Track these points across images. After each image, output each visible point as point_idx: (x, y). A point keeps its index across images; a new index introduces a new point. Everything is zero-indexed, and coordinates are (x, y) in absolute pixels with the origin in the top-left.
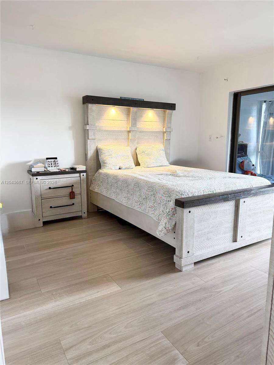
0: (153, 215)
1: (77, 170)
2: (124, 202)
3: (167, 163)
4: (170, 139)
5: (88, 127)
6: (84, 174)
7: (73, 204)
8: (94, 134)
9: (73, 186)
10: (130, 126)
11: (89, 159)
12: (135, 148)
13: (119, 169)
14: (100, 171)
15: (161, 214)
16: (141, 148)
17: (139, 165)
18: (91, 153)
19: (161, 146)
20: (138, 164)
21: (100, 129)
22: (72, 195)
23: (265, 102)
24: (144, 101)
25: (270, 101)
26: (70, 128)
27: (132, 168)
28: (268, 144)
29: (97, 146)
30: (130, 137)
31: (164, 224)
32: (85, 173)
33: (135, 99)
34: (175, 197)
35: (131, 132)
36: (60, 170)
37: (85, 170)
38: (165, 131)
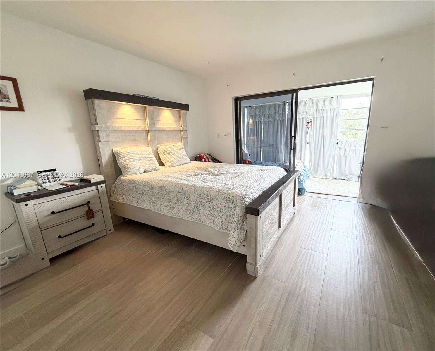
0: (212, 224)
1: (92, 182)
2: (166, 212)
3: (189, 160)
4: (187, 138)
5: (97, 128)
6: (102, 185)
7: (93, 224)
8: (107, 136)
9: (89, 202)
10: (149, 126)
11: (103, 165)
12: (156, 148)
13: (144, 172)
14: (123, 178)
15: (224, 223)
16: (161, 148)
17: (163, 165)
18: (105, 158)
19: (180, 145)
20: (161, 164)
21: (114, 130)
22: (90, 214)
23: (246, 107)
24: (159, 100)
25: (250, 107)
26: (70, 130)
27: (158, 170)
28: (252, 138)
29: (112, 150)
30: (150, 138)
31: (236, 236)
32: (104, 184)
33: (150, 98)
34: (240, 202)
35: (150, 131)
36: (66, 185)
37: (103, 179)
38: (182, 130)
